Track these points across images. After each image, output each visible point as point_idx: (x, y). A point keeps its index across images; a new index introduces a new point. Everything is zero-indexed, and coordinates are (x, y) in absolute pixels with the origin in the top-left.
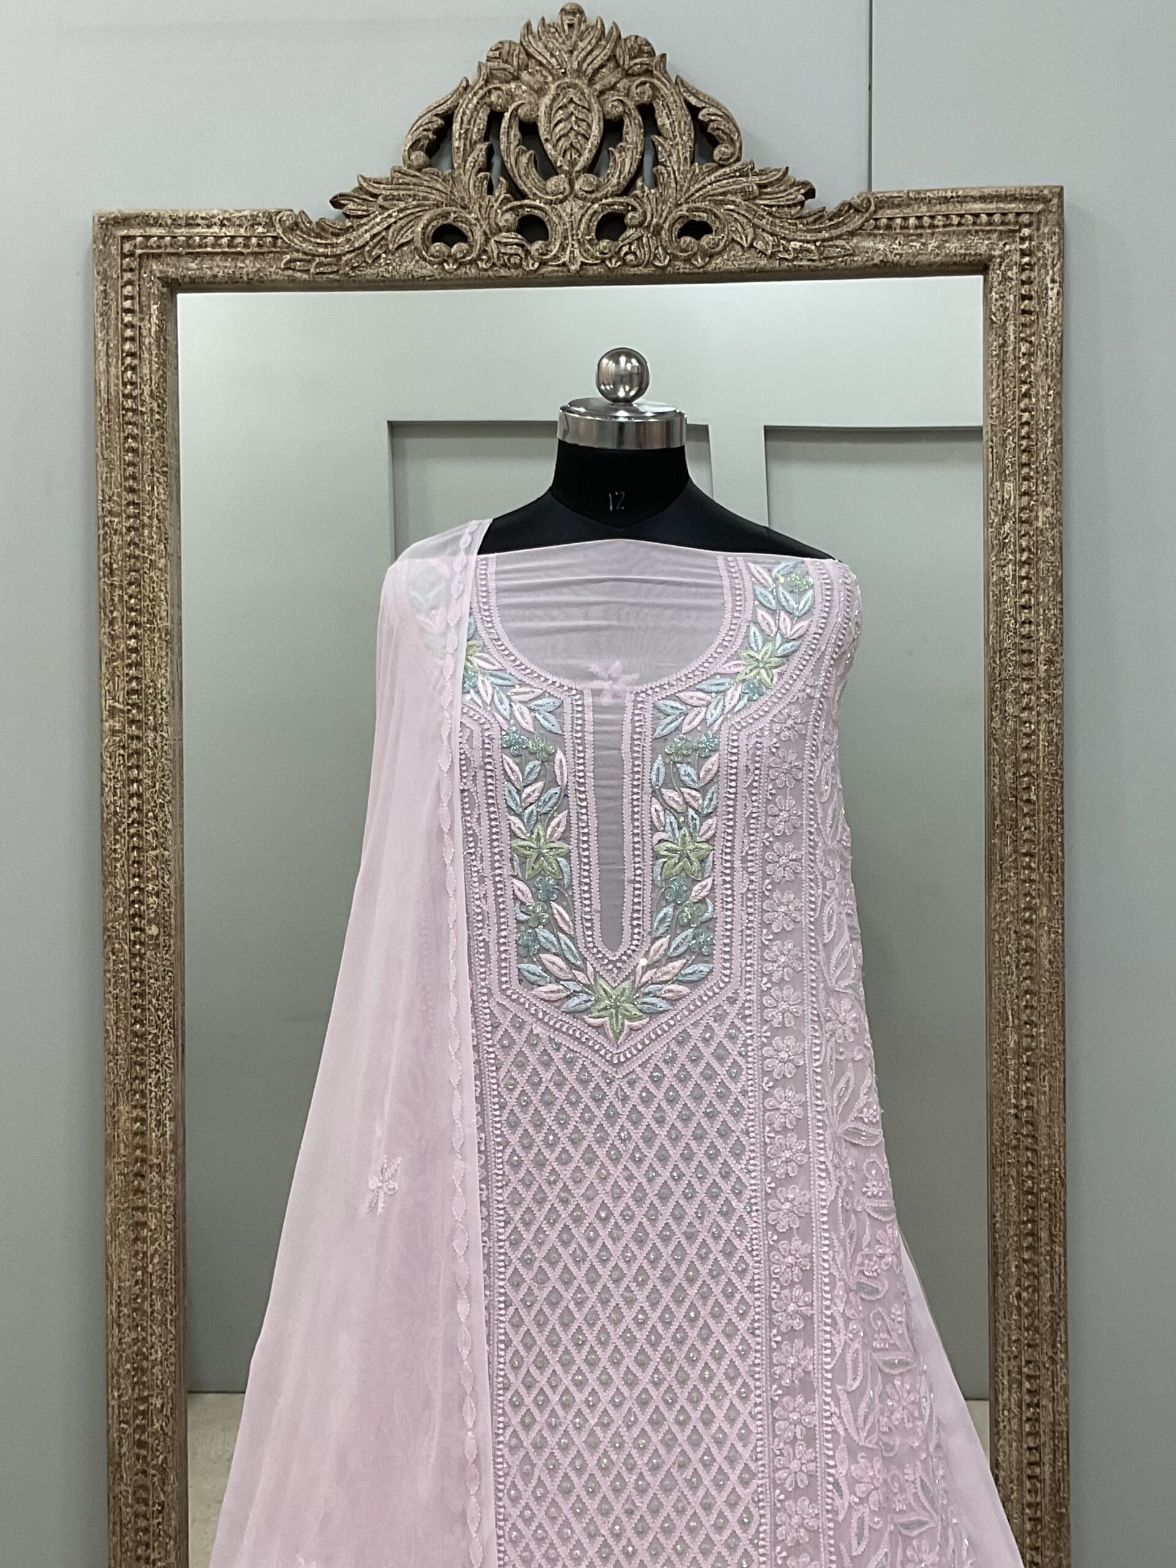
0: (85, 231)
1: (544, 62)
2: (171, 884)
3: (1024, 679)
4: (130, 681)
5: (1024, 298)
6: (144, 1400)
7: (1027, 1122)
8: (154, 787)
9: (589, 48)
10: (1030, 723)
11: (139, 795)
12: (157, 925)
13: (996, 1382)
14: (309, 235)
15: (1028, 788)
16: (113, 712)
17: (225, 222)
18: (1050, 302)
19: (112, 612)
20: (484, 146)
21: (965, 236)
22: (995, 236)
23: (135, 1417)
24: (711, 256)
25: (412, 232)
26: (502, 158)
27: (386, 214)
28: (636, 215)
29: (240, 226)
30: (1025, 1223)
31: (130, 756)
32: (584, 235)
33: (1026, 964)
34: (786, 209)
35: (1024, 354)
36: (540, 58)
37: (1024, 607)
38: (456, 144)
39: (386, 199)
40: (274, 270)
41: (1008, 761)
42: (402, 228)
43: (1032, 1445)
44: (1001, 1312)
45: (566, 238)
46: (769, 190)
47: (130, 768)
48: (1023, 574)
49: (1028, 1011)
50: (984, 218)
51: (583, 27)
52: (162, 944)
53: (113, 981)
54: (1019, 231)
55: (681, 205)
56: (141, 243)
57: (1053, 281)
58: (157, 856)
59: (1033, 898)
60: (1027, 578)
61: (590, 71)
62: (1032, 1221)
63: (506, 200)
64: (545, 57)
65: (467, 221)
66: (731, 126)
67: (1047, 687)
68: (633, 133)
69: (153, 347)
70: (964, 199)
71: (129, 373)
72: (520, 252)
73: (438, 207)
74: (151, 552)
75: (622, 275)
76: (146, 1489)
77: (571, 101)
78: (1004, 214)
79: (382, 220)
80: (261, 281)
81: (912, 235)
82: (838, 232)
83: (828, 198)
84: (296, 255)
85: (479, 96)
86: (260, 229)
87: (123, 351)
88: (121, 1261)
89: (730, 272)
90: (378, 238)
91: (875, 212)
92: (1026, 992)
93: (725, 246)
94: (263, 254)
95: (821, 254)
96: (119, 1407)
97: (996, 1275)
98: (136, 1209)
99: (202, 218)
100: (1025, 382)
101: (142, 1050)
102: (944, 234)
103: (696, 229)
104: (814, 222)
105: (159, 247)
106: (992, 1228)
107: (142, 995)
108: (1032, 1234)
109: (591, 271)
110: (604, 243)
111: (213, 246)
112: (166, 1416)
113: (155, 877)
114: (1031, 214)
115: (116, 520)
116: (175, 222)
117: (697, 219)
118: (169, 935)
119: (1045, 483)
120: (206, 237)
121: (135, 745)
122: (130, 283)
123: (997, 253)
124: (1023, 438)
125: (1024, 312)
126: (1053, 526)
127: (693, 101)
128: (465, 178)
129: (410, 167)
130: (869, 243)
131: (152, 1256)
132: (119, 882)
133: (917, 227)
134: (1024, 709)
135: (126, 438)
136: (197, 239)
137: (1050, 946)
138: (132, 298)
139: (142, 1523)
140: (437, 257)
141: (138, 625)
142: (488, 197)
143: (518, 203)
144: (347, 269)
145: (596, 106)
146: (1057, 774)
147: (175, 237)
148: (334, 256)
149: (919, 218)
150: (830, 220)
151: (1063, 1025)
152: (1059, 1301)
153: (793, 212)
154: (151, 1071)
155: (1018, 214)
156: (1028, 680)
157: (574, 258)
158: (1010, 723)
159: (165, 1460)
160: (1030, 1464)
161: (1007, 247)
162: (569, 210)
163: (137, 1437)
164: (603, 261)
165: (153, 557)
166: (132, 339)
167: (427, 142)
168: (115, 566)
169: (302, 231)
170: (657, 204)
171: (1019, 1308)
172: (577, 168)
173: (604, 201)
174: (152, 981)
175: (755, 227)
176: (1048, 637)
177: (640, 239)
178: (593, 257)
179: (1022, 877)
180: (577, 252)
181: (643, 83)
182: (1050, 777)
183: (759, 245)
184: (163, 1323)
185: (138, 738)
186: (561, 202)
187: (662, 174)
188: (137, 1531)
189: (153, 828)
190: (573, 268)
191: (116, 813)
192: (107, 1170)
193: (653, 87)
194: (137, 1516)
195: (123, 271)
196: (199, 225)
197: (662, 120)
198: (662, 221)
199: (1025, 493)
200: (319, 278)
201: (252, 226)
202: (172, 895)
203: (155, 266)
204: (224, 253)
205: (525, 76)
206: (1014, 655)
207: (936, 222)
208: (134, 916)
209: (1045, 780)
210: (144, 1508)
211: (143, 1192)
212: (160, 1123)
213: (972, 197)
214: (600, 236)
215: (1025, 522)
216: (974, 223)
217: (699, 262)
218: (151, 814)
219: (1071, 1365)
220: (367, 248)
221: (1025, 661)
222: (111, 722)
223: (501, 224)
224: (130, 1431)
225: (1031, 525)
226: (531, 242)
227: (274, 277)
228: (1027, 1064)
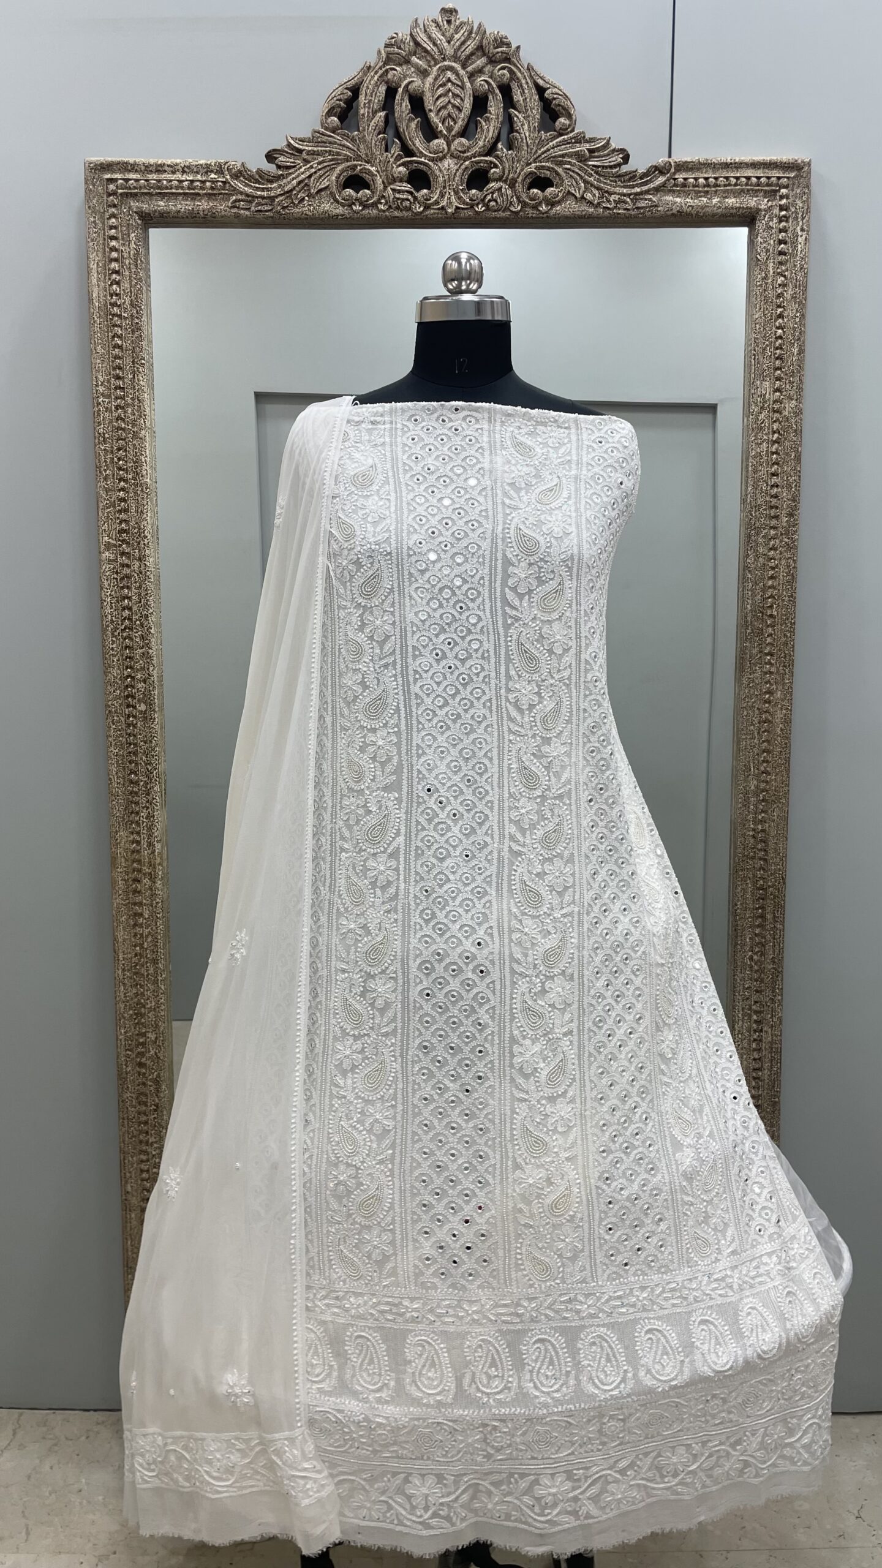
0: (79, 175)
1: (429, 49)
2: (155, 673)
3: (771, 528)
4: (121, 523)
5: (780, 242)
6: (144, 1035)
7: (761, 841)
8: (140, 602)
9: (463, 39)
10: (775, 559)
11: (130, 609)
12: (145, 703)
13: (734, 1016)
14: (250, 181)
15: (771, 607)
16: (108, 546)
17: (186, 169)
18: (799, 246)
19: (105, 471)
20: (383, 114)
21: (740, 193)
22: (762, 194)
23: (137, 1046)
24: (552, 204)
25: (329, 180)
26: (396, 123)
27: (308, 166)
28: (497, 170)
29: (197, 173)
30: (757, 909)
31: (122, 579)
32: (458, 185)
33: (764, 732)
34: (609, 170)
35: (780, 285)
36: (425, 45)
37: (773, 475)
38: (362, 111)
39: (309, 153)
40: (222, 207)
41: (758, 587)
42: (321, 177)
43: (757, 1057)
44: (739, 969)
45: (444, 187)
46: (596, 154)
47: (122, 588)
48: (774, 450)
49: (765, 765)
50: (754, 180)
51: (458, 23)
52: (149, 717)
53: (113, 743)
54: (779, 191)
55: (530, 164)
56: (122, 184)
57: (802, 230)
58: (143, 654)
59: (772, 685)
60: (776, 453)
61: (463, 57)
62: (762, 908)
63: (399, 157)
64: (429, 46)
65: (370, 173)
66: (569, 103)
67: (787, 533)
68: (495, 107)
69: (132, 266)
70: (739, 166)
71: (115, 286)
72: (410, 197)
73: (348, 159)
74: (134, 425)
75: (486, 218)
76: (146, 1095)
77: (449, 80)
78: (768, 178)
79: (305, 170)
80: (214, 216)
81: (700, 192)
82: (644, 188)
83: (639, 163)
84: (240, 197)
85: (379, 74)
86: (213, 176)
87: (109, 269)
88: (124, 940)
89: (567, 217)
90: (302, 185)
91: (674, 173)
92: (764, 751)
93: (563, 197)
94: (214, 195)
95: (634, 204)
96: (125, 1040)
97: (737, 944)
98: (135, 904)
99: (168, 166)
100: (779, 306)
101: (136, 793)
102: (724, 192)
103: (540, 182)
104: (629, 180)
105: (135, 188)
106: (733, 913)
107: (135, 754)
108: (762, 916)
109: (463, 214)
110: (474, 191)
111: (177, 188)
112: (159, 1046)
113: (143, 669)
114: (788, 178)
115: (107, 400)
116: (148, 168)
117: (543, 176)
118: (154, 710)
119: (791, 383)
120: (171, 181)
121: (126, 571)
122: (113, 216)
123: (763, 207)
124: (777, 348)
125: (781, 253)
126: (796, 414)
127: (541, 82)
128: (368, 138)
129: (326, 129)
130: (669, 198)
131: (147, 936)
132: (115, 672)
133: (705, 186)
134: (771, 549)
135: (113, 337)
136: (165, 182)
137: (782, 718)
138: (115, 228)
139: (143, 1118)
140: (347, 200)
141: (126, 481)
142: (385, 154)
143: (409, 159)
144: (279, 208)
145: (468, 85)
146: (792, 596)
147: (147, 180)
148: (269, 197)
149: (706, 179)
150: (641, 178)
151: (788, 771)
152: (778, 962)
153: (614, 170)
154: (143, 808)
155: (779, 178)
156: (774, 528)
157: (450, 203)
158: (761, 559)
159: (159, 1076)
160: (754, 1069)
161: (770, 204)
162: (446, 166)
163: (138, 1060)
164: (472, 207)
165: (135, 429)
166: (116, 260)
167: (339, 110)
168: (107, 436)
169: (244, 177)
170: (513, 163)
171: (751, 967)
172: (453, 133)
173: (473, 160)
174: (142, 743)
175: (586, 182)
176: (790, 497)
177: (500, 189)
178: (464, 203)
179: (764, 670)
180: (453, 199)
181: (503, 68)
182: (787, 599)
183: (588, 196)
184: (156, 982)
185: (128, 566)
186: (441, 159)
187: (517, 139)
188: (140, 1123)
189: (140, 633)
190: (449, 210)
191: (112, 620)
192: (112, 877)
193: (511, 71)
194: (139, 1113)
195: (109, 206)
196: (165, 171)
197: (517, 97)
198: (516, 176)
199: (778, 390)
200: (258, 216)
201: (206, 173)
202: (156, 682)
203: (134, 204)
204: (185, 194)
205: (414, 59)
206: (765, 510)
207: (718, 182)
208: (128, 696)
209: (783, 600)
210: (144, 1108)
211: (139, 892)
212: (150, 844)
213: (746, 164)
214: (470, 186)
215: (778, 411)
216: (747, 184)
217: (543, 208)
218: (138, 622)
219: (784, 1003)
220: (294, 192)
221: (772, 514)
222: (107, 553)
223: (395, 175)
224: (134, 1056)
225: (781, 414)
226: (418, 191)
227: (223, 213)
228: (763, 801)
